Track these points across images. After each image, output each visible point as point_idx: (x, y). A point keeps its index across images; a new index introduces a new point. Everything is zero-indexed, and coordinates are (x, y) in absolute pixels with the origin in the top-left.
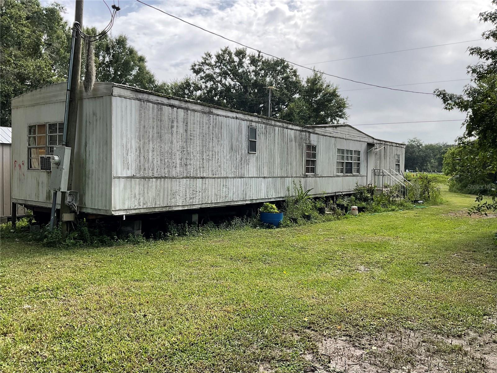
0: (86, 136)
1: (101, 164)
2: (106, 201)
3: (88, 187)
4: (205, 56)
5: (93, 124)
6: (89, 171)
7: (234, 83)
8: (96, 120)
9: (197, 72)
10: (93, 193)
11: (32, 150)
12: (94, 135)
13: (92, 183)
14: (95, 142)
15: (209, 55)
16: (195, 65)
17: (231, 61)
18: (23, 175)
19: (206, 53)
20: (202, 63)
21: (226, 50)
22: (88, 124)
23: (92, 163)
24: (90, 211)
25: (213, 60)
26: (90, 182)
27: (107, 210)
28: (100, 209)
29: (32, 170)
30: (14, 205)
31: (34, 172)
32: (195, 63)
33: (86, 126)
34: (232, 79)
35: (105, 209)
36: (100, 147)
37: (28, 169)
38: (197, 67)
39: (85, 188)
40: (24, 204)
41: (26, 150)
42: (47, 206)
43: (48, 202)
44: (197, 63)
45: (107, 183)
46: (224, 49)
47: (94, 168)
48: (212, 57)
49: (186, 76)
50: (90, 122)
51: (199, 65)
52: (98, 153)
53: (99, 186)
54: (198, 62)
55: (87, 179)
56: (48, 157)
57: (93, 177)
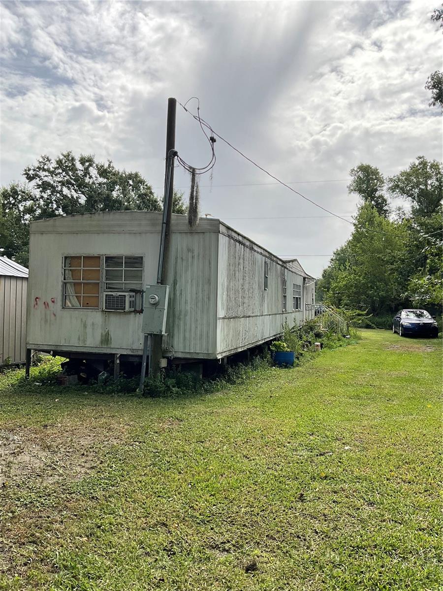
0: (176, 273)
1: (200, 304)
2: (208, 342)
3: (179, 329)
4: (41, 160)
5: (187, 261)
6: (180, 311)
7: (77, 195)
8: (193, 257)
9: (30, 178)
10: (187, 335)
11: (68, 285)
12: (189, 273)
13: (185, 324)
14: (190, 281)
15: (48, 158)
16: (29, 170)
17: (74, 169)
18: (52, 316)
19: (43, 156)
20: (39, 168)
21: (69, 155)
22: (179, 260)
23: (186, 303)
24: (180, 355)
25: (52, 165)
26: (182, 323)
27: (209, 354)
28: (198, 353)
29: (68, 310)
30: (29, 351)
31: (77, 312)
32: (30, 168)
33: (176, 262)
34: (76, 191)
35: (206, 352)
36: (198, 285)
37: (63, 308)
38: (31, 172)
39: (173, 330)
40: (53, 350)
41: (60, 284)
42: (99, 352)
43: (105, 347)
44: (32, 168)
45: (208, 325)
46: (65, 153)
47: (188, 308)
48: (51, 162)
49: (13, 182)
50: (182, 258)
51: (34, 170)
52: (194, 291)
53: (196, 327)
54: (32, 166)
55: (177, 320)
56: (119, 295)
57: (188, 318)
